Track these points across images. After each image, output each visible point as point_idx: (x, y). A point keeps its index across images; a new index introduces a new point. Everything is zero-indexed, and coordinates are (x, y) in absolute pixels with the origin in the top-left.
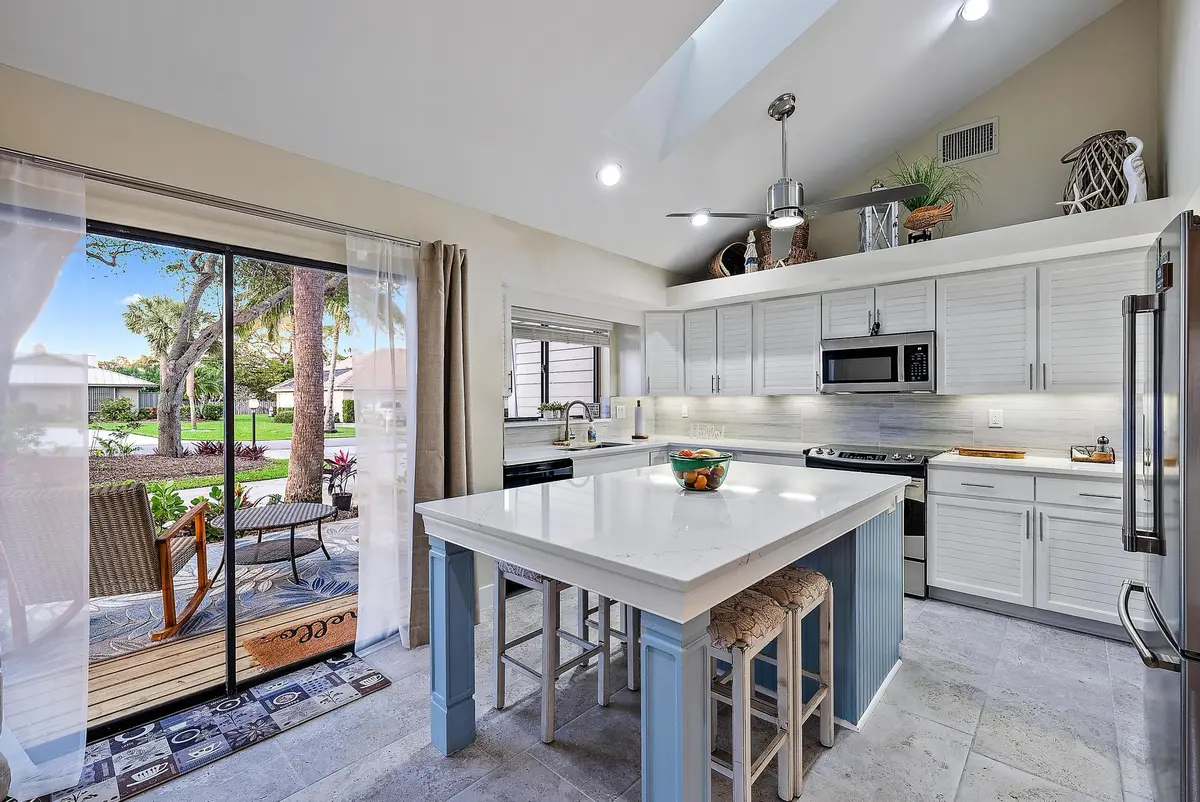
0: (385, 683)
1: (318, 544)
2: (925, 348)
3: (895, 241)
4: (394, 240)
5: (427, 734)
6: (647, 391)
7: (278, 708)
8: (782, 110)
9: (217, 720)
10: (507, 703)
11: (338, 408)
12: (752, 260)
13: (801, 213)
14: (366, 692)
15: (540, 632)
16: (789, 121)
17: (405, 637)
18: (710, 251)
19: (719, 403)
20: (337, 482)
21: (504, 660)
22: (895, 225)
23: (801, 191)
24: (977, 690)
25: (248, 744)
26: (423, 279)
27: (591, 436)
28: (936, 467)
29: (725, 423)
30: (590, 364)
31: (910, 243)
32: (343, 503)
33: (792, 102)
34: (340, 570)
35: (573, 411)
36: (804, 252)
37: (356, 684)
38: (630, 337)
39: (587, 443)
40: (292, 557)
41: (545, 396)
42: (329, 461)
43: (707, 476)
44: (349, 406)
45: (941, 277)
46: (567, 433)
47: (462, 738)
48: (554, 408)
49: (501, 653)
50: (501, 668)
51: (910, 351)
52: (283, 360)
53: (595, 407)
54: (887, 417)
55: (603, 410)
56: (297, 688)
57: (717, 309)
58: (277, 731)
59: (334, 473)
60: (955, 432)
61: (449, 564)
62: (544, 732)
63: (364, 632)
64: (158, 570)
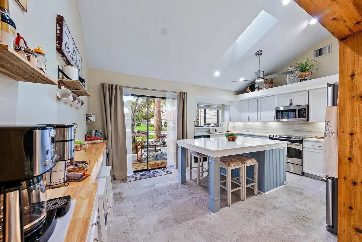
0: (171, 173)
1: (160, 150)
2: (305, 109)
3: (296, 81)
4: (174, 92)
5: (178, 180)
6: (230, 120)
7: (155, 173)
8: (259, 54)
9: (146, 173)
10: (192, 179)
11: (163, 124)
12: (257, 88)
13: (263, 78)
14: (168, 174)
15: (197, 167)
16: (261, 56)
17: (175, 167)
18: (246, 86)
19: (249, 123)
20: (163, 139)
21: (191, 170)
22: (296, 77)
23: (263, 73)
24: (302, 193)
25: (151, 177)
26: (179, 99)
27: (216, 131)
28: (305, 141)
29: (251, 129)
30: (216, 114)
31: (300, 81)
32: (164, 144)
33: (261, 52)
34: (164, 156)
35: (211, 125)
36: (271, 85)
37: (167, 172)
38: (226, 107)
39: (215, 132)
40: (156, 152)
41: (205, 121)
42: (161, 135)
43: (232, 138)
44: (165, 123)
45: (310, 90)
46: (210, 130)
47: (183, 181)
48: (207, 124)
49: (191, 169)
50: (191, 172)
51: (300, 110)
52: (152, 113)
53: (217, 124)
54: (297, 127)
55: (219, 125)
56: (157, 171)
57: (248, 100)
58: (155, 176)
59: (163, 137)
60: (317, 132)
61: (181, 150)
62: (198, 183)
63: (168, 165)
64: (136, 150)
